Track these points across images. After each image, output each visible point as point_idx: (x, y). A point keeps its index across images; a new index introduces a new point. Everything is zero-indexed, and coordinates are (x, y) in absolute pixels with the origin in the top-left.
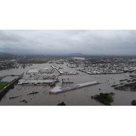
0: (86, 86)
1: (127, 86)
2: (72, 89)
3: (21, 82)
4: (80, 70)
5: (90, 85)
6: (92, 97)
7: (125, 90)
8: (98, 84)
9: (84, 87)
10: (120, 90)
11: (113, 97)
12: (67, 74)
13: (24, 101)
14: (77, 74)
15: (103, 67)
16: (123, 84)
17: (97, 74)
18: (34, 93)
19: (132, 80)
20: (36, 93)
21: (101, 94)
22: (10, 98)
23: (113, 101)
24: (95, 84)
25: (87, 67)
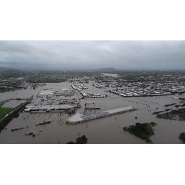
0: (117, 113)
1: (174, 112)
2: (97, 118)
3: (29, 108)
4: (110, 91)
5: (124, 112)
6: (125, 129)
7: (171, 119)
8: (134, 110)
9: (114, 114)
10: (164, 118)
11: (153, 128)
12: (92, 96)
13: (31, 134)
14: (107, 96)
15: (143, 86)
16: (169, 110)
17: (134, 96)
18: (45, 123)
19: (182, 104)
20: (49, 123)
21: (137, 124)
22: (13, 130)
23: (153, 134)
24: (130, 111)
25: (121, 86)
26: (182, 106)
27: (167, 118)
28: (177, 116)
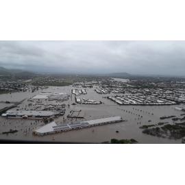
0: (99, 125)
1: (168, 127)
4: (108, 98)
5: (108, 123)
7: (159, 136)
8: (121, 121)
9: (95, 125)
10: (151, 134)
14: (101, 103)
15: (149, 94)
16: (163, 124)
17: (131, 104)
19: (183, 117)
24: (116, 122)
25: (124, 93)
26: (182, 120)
27: (154, 135)
28: (169, 132)
